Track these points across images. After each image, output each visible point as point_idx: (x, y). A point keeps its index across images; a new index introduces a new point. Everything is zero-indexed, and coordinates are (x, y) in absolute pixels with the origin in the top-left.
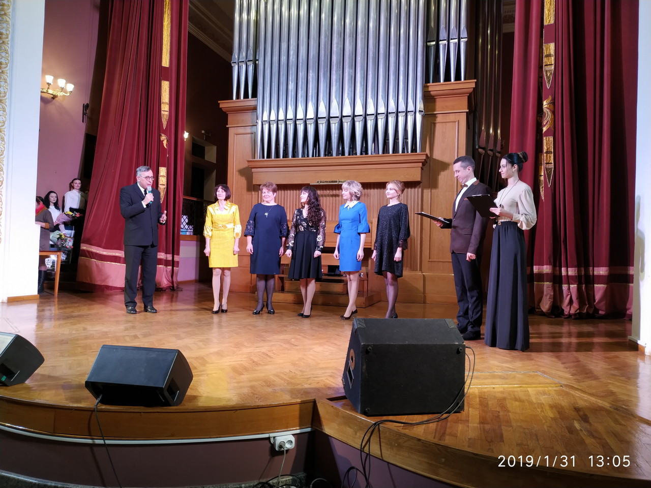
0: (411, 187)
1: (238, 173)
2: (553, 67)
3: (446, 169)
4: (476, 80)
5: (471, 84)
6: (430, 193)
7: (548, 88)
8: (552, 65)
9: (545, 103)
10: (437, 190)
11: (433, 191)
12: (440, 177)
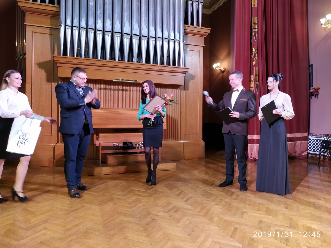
0: (175, 89)
1: (37, 66)
2: (257, 30)
3: (193, 79)
4: (210, 29)
5: (207, 31)
6: (185, 93)
7: (255, 41)
8: (256, 29)
9: (253, 49)
10: (188, 91)
11: (187, 91)
12: (190, 83)
